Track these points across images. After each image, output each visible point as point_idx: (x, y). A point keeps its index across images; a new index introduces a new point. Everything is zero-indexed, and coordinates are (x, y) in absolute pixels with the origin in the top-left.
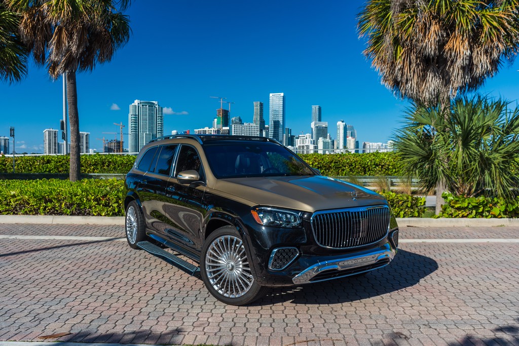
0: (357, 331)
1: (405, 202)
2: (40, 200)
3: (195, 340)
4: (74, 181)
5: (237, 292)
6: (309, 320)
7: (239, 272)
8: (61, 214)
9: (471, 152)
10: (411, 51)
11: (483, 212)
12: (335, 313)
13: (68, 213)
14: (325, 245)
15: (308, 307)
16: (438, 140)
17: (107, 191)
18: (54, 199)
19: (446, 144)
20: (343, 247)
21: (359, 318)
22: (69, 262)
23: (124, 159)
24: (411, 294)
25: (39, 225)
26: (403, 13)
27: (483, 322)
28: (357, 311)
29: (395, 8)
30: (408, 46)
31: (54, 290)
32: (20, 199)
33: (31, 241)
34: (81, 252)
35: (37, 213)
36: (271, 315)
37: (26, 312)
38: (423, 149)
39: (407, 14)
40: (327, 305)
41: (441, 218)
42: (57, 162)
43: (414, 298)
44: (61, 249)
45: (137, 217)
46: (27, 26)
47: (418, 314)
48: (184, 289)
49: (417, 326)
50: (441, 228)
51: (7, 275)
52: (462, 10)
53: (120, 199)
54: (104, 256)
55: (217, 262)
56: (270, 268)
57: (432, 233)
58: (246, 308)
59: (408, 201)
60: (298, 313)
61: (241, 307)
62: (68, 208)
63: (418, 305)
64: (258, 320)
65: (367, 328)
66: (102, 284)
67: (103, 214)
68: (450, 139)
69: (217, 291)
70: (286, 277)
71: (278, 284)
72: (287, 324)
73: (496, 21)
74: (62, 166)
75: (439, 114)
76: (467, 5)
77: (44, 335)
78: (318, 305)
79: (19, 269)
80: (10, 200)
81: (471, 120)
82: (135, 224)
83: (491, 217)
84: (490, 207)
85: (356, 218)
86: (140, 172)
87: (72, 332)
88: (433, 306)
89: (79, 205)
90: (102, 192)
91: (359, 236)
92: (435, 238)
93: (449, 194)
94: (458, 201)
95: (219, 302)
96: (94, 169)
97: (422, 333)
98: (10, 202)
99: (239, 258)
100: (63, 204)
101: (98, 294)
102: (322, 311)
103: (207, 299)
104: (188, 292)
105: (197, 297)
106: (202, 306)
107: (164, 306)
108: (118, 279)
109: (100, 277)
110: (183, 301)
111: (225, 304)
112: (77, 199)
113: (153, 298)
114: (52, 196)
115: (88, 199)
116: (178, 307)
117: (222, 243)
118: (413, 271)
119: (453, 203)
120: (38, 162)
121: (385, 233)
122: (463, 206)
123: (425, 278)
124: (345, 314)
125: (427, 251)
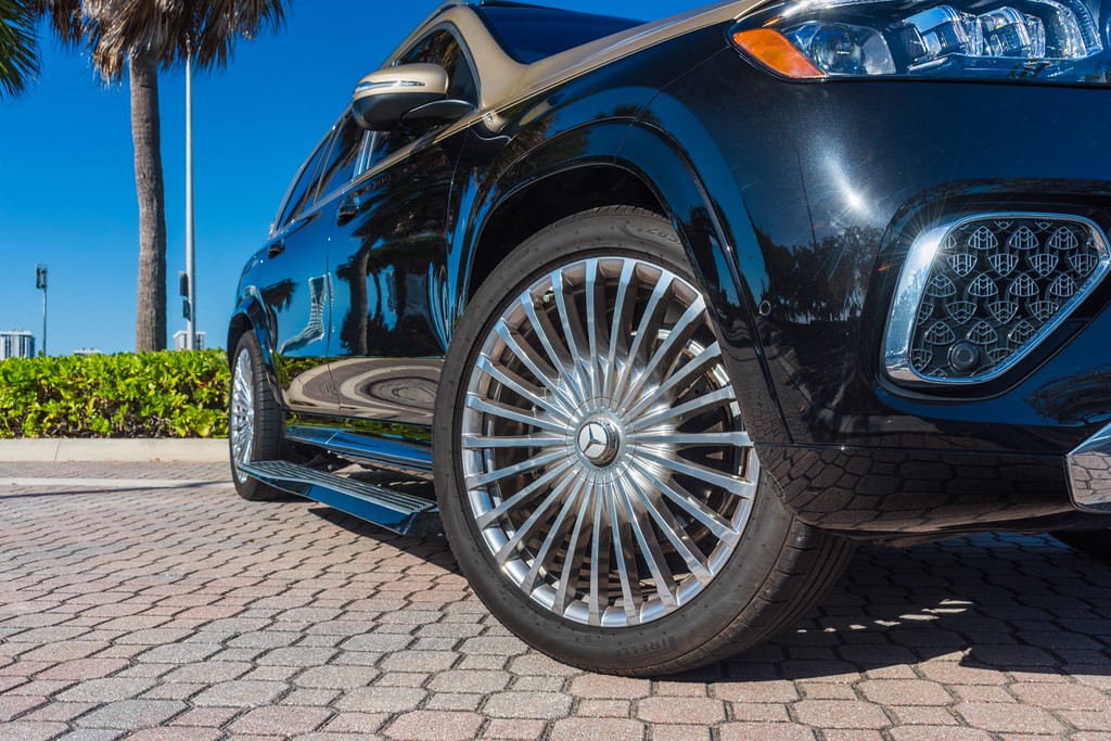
2: (25, 391)
7: (651, 467)
8: (87, 433)
13: (103, 430)
35: (19, 435)
48: (367, 605)
54: (127, 514)
62: (107, 416)
82: (251, 412)
89: (135, 406)
90: (200, 364)
95: (535, 654)
100: (91, 404)
104: (383, 614)
105: (420, 633)
106: (431, 676)
107: (216, 671)
108: (101, 571)
109: (36, 564)
110: (335, 651)
111: (570, 671)
112: (128, 385)
113: (190, 636)
114: (56, 379)
115: (159, 386)
116: (289, 681)
117: (548, 313)
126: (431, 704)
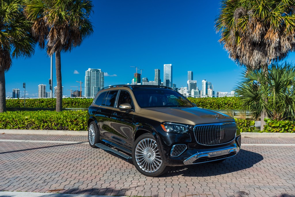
0: (219, 190)
1: (243, 123)
2: (41, 121)
3: (131, 194)
4: (59, 111)
5: (153, 169)
6: (193, 184)
8: (52, 129)
9: (280, 95)
10: (245, 39)
11: (288, 129)
12: (207, 181)
13: (55, 129)
14: (201, 143)
15: (192, 178)
16: (261, 88)
17: (77, 117)
18: (48, 121)
19: (266, 91)
20: (211, 144)
21: (220, 184)
22: (59, 154)
23: (84, 100)
24: (248, 172)
25: (40, 135)
26: (240, 18)
27: (291, 187)
28: (219, 181)
29: (236, 16)
30: (244, 37)
31: (52, 168)
32: (30, 121)
33: (37, 143)
34: (65, 149)
35: (39, 129)
36: (171, 182)
37: (39, 179)
38: (253, 93)
39: (243, 19)
40: (202, 177)
41: (264, 133)
42: (47, 102)
43: (250, 174)
44: (53, 147)
45: (95, 130)
46: (36, 28)
47: (253, 182)
48: (123, 168)
49: (253, 189)
50: (264, 138)
51: (27, 160)
52: (273, 16)
53: (84, 121)
54: (77, 151)
55: (141, 153)
56: (172, 156)
57: (259, 141)
58: (157, 178)
59: (245, 123)
60: (186, 181)
61: (154, 178)
62: (56, 126)
63: (253, 178)
64: (165, 184)
65: (225, 189)
66: (78, 165)
67: (75, 129)
68: (268, 88)
69: (141, 169)
70: (180, 160)
71: (175, 165)
72: (181, 186)
73: (293, 22)
74: (50, 104)
75: (261, 74)
76: (276, 13)
77: (50, 190)
78: (197, 177)
79: (33, 157)
80: (25, 121)
81: (280, 77)
82: (94, 134)
83: (293, 132)
84: (292, 126)
85: (218, 129)
86: (96, 106)
87: (65, 189)
88: (262, 178)
89: (61, 124)
90: (74, 117)
91: (220, 139)
92: (260, 143)
93: (268, 119)
94: (274, 123)
95: (142, 175)
96: (67, 106)
97: (256, 192)
98: (25, 122)
99: (153, 151)
100: (53, 124)
101: (76, 170)
102: (199, 180)
103: (135, 173)
104: (125, 169)
105: (130, 172)
106: (133, 177)
107: (113, 177)
108: (86, 163)
109: (76, 162)
110: (122, 174)
112: (61, 121)
113: (106, 173)
114: (47, 119)
115: (66, 121)
116: (120, 177)
117: (144, 142)
118: (249, 160)
119: (271, 124)
120: (37, 102)
121: (234, 138)
122: (277, 126)
123: (256, 164)
124: (212, 182)
125: (257, 150)
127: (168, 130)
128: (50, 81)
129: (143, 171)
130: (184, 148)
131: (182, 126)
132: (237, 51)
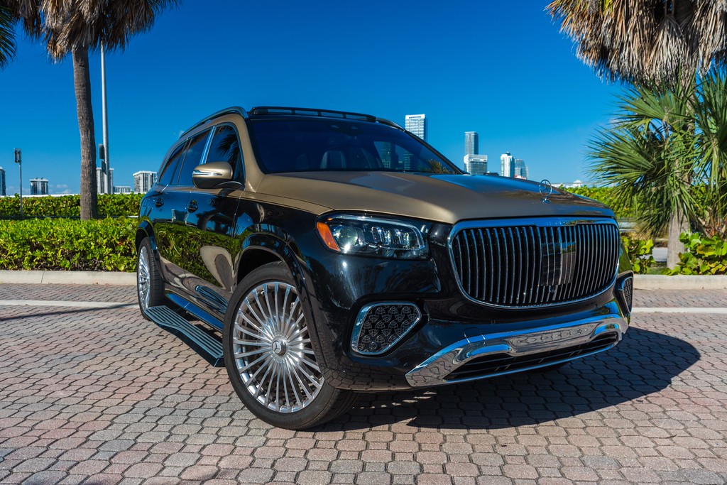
2: (23, 245)
5: (293, 401)
6: (444, 466)
7: (297, 359)
8: (57, 268)
12: (503, 451)
13: (67, 266)
14: (480, 298)
15: (444, 436)
16: (674, 142)
17: (127, 230)
18: (45, 243)
20: (520, 304)
21: (557, 465)
22: (23, 340)
24: (660, 410)
25: (19, 285)
28: (550, 447)
34: (55, 325)
35: (20, 268)
36: (360, 454)
38: (649, 159)
40: (484, 431)
41: (679, 276)
43: (670, 418)
44: (25, 319)
45: (150, 264)
47: (692, 456)
48: (201, 393)
50: (680, 291)
54: (91, 331)
55: (254, 339)
56: (357, 351)
57: (668, 299)
58: (310, 434)
60: (420, 450)
61: (301, 434)
62: (68, 259)
63: (684, 433)
64: (330, 464)
66: (50, 381)
67: (122, 268)
69: (254, 399)
70: (392, 369)
78: (463, 432)
85: (550, 240)
89: (84, 254)
90: (119, 233)
91: (556, 282)
92: (675, 306)
93: (693, 236)
94: (710, 245)
95: (259, 420)
100: (60, 252)
101: (29, 400)
102: (473, 446)
103: (236, 414)
104: (207, 397)
105: (219, 408)
106: (220, 429)
107: (143, 427)
108: (88, 372)
109: (58, 367)
110: (186, 417)
111: (270, 426)
112: (80, 243)
113: (131, 410)
114: (40, 239)
115: (97, 244)
116: (170, 431)
117: (262, 297)
118: (652, 361)
119: (702, 250)
120: (63, 203)
121: (610, 280)
122: (720, 254)
123: (680, 375)
124: (525, 452)
125: (669, 326)
126: (218, 441)
127: (347, 248)
128: (103, 147)
129: (259, 404)
130: (406, 317)
131: (400, 228)
132: (603, 30)
